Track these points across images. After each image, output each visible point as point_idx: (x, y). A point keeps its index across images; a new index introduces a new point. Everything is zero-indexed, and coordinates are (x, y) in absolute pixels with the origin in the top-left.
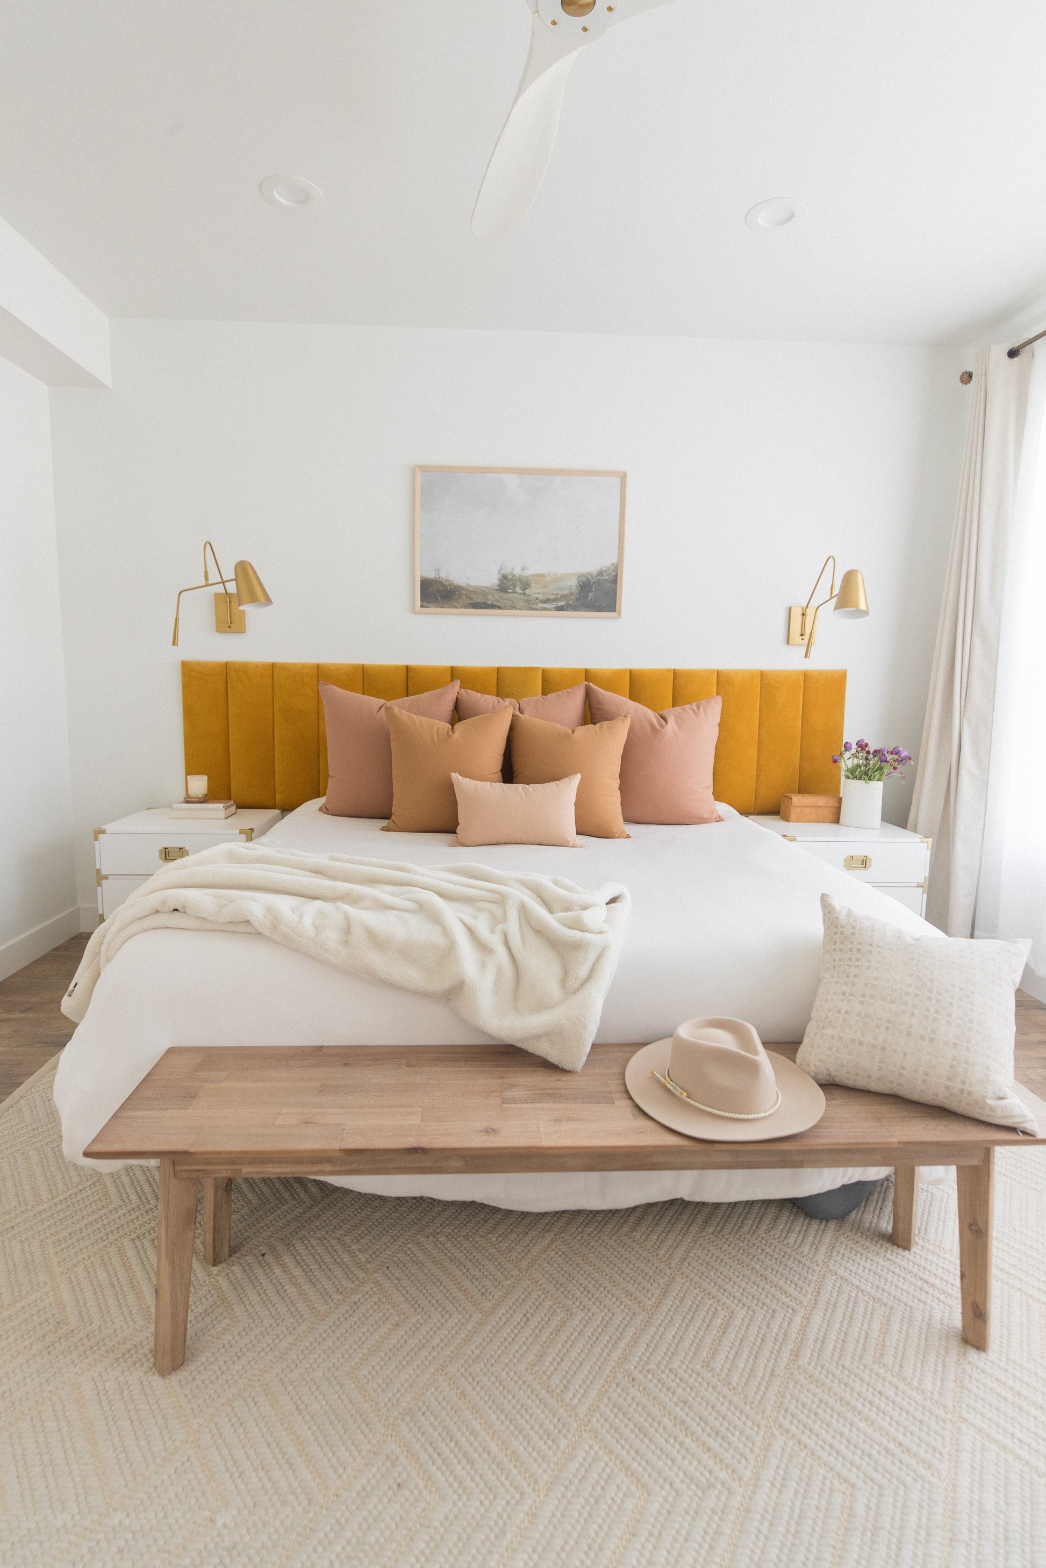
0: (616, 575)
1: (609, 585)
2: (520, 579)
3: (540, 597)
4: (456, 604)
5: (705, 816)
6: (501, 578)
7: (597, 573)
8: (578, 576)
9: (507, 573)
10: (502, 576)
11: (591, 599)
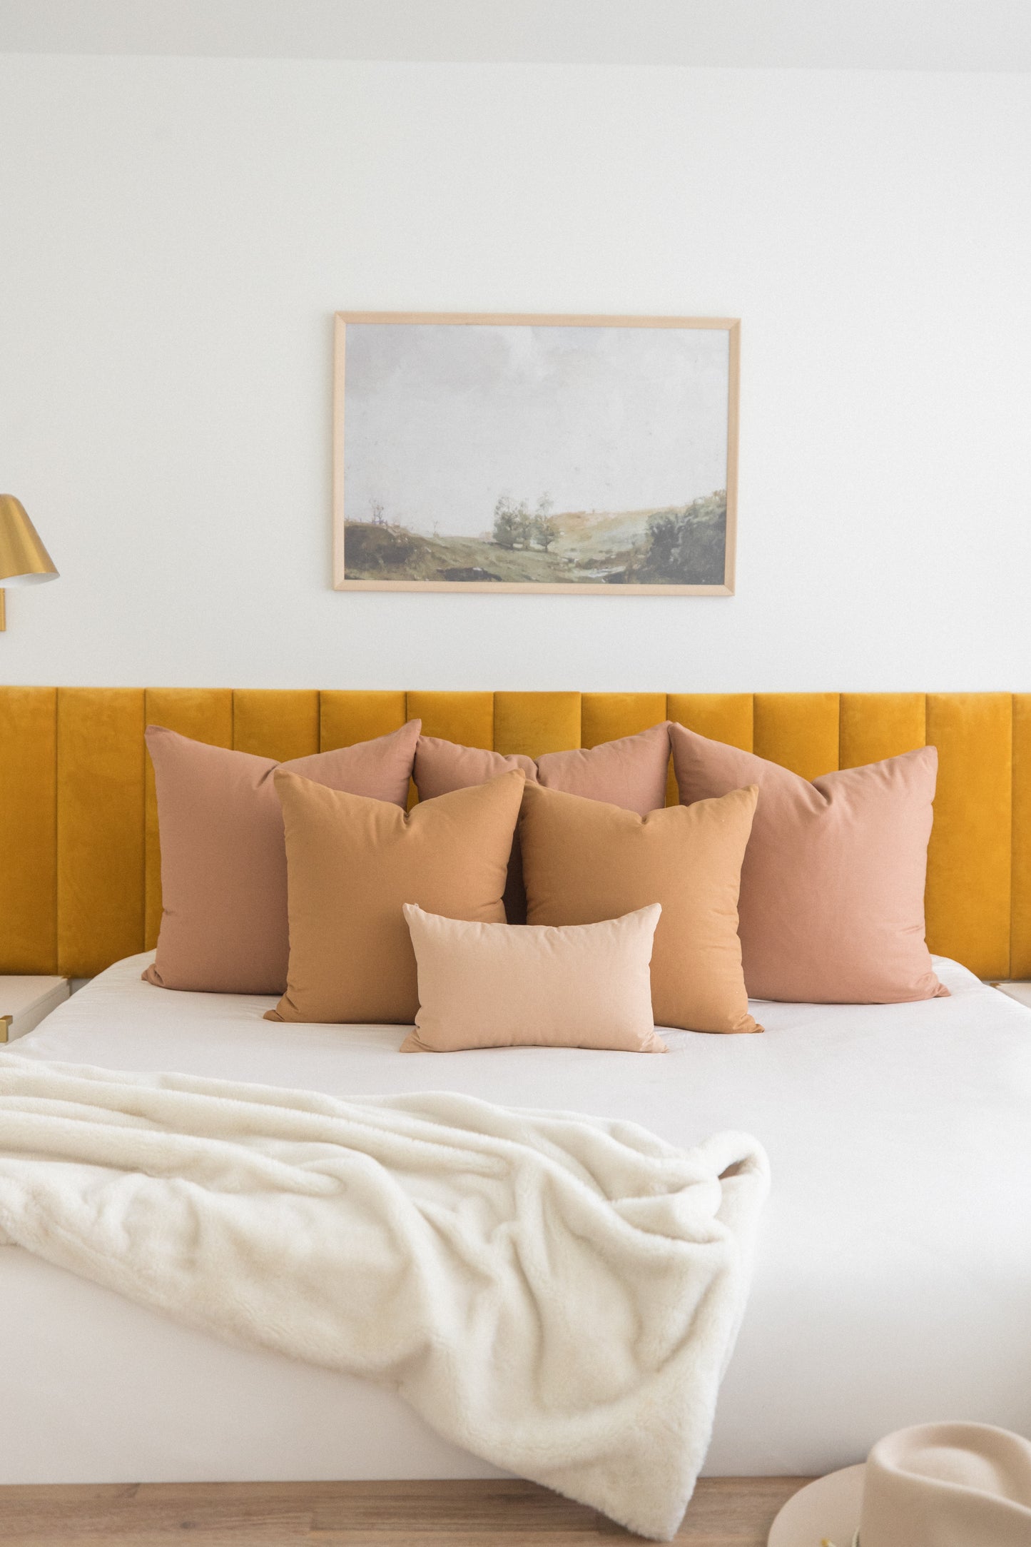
0: (724, 515)
1: (710, 532)
2: (537, 523)
3: (577, 557)
4: (410, 571)
5: (912, 986)
6: (500, 522)
7: (687, 511)
8: (650, 517)
9: (511, 512)
10: (503, 518)
11: (676, 560)
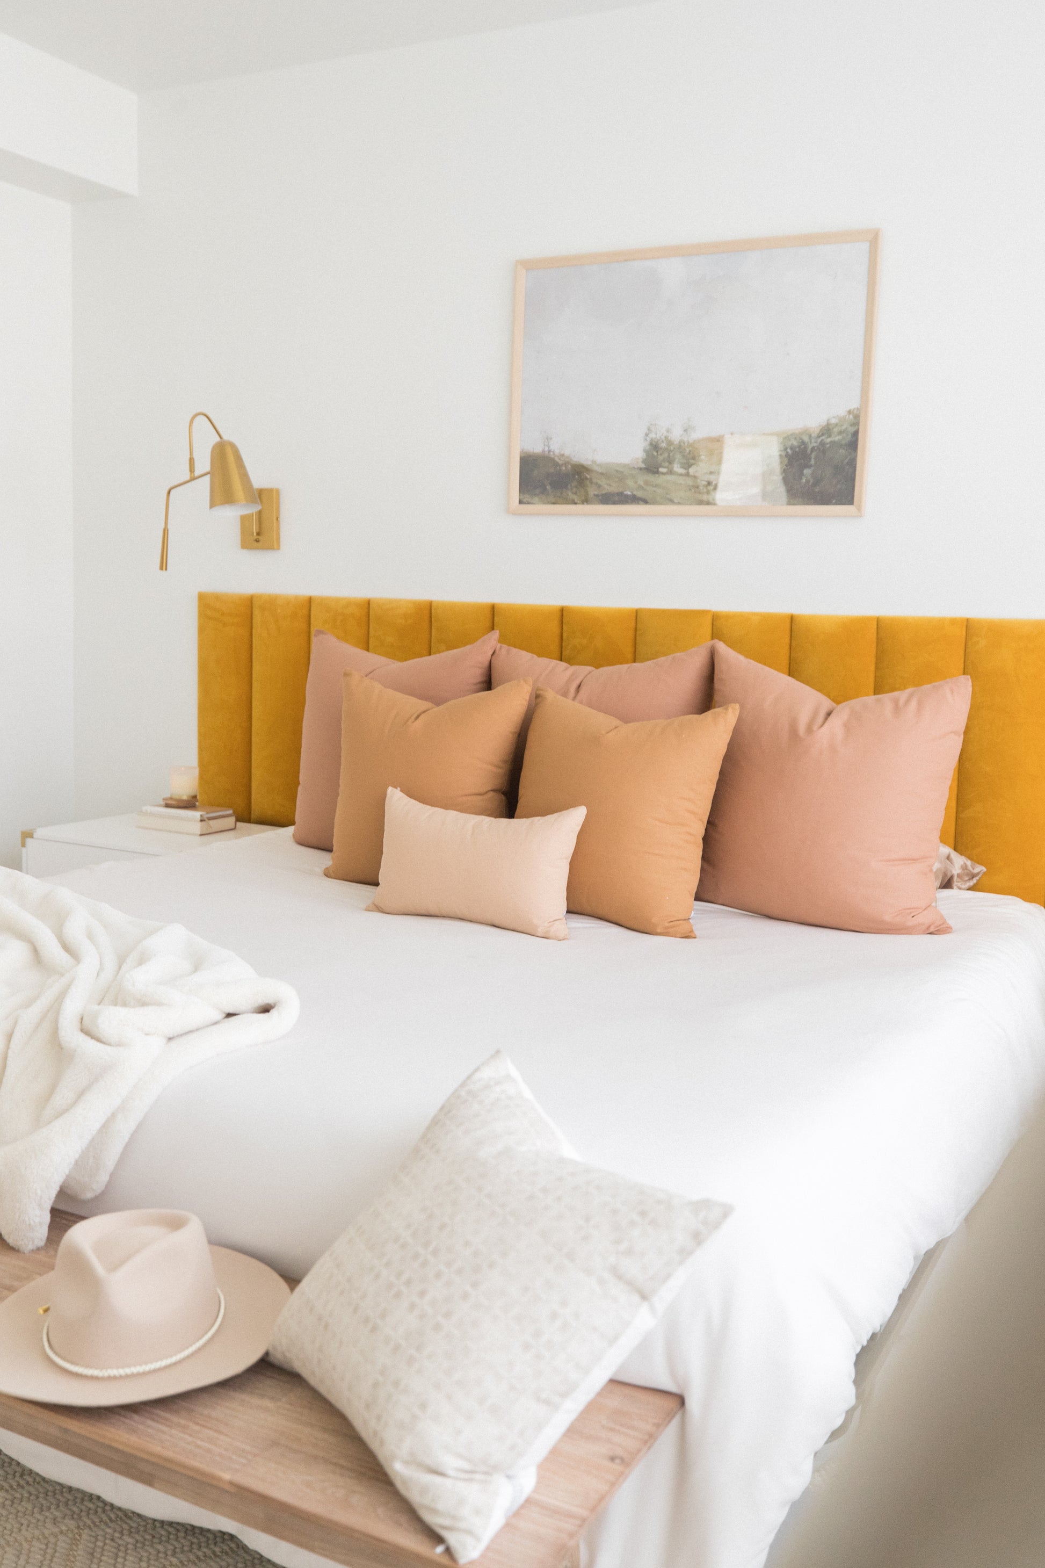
0: (856, 434)
1: (842, 451)
2: (680, 447)
4: (571, 496)
6: (648, 448)
7: (821, 430)
8: (785, 438)
9: (658, 438)
10: (651, 444)
11: (807, 481)
